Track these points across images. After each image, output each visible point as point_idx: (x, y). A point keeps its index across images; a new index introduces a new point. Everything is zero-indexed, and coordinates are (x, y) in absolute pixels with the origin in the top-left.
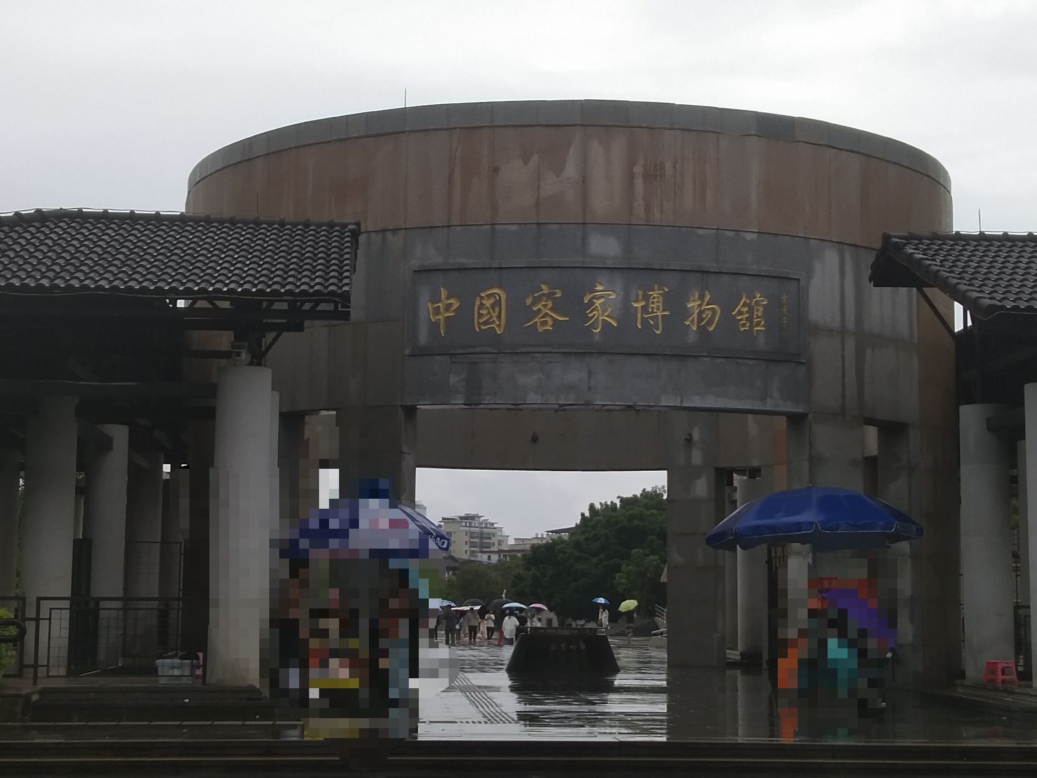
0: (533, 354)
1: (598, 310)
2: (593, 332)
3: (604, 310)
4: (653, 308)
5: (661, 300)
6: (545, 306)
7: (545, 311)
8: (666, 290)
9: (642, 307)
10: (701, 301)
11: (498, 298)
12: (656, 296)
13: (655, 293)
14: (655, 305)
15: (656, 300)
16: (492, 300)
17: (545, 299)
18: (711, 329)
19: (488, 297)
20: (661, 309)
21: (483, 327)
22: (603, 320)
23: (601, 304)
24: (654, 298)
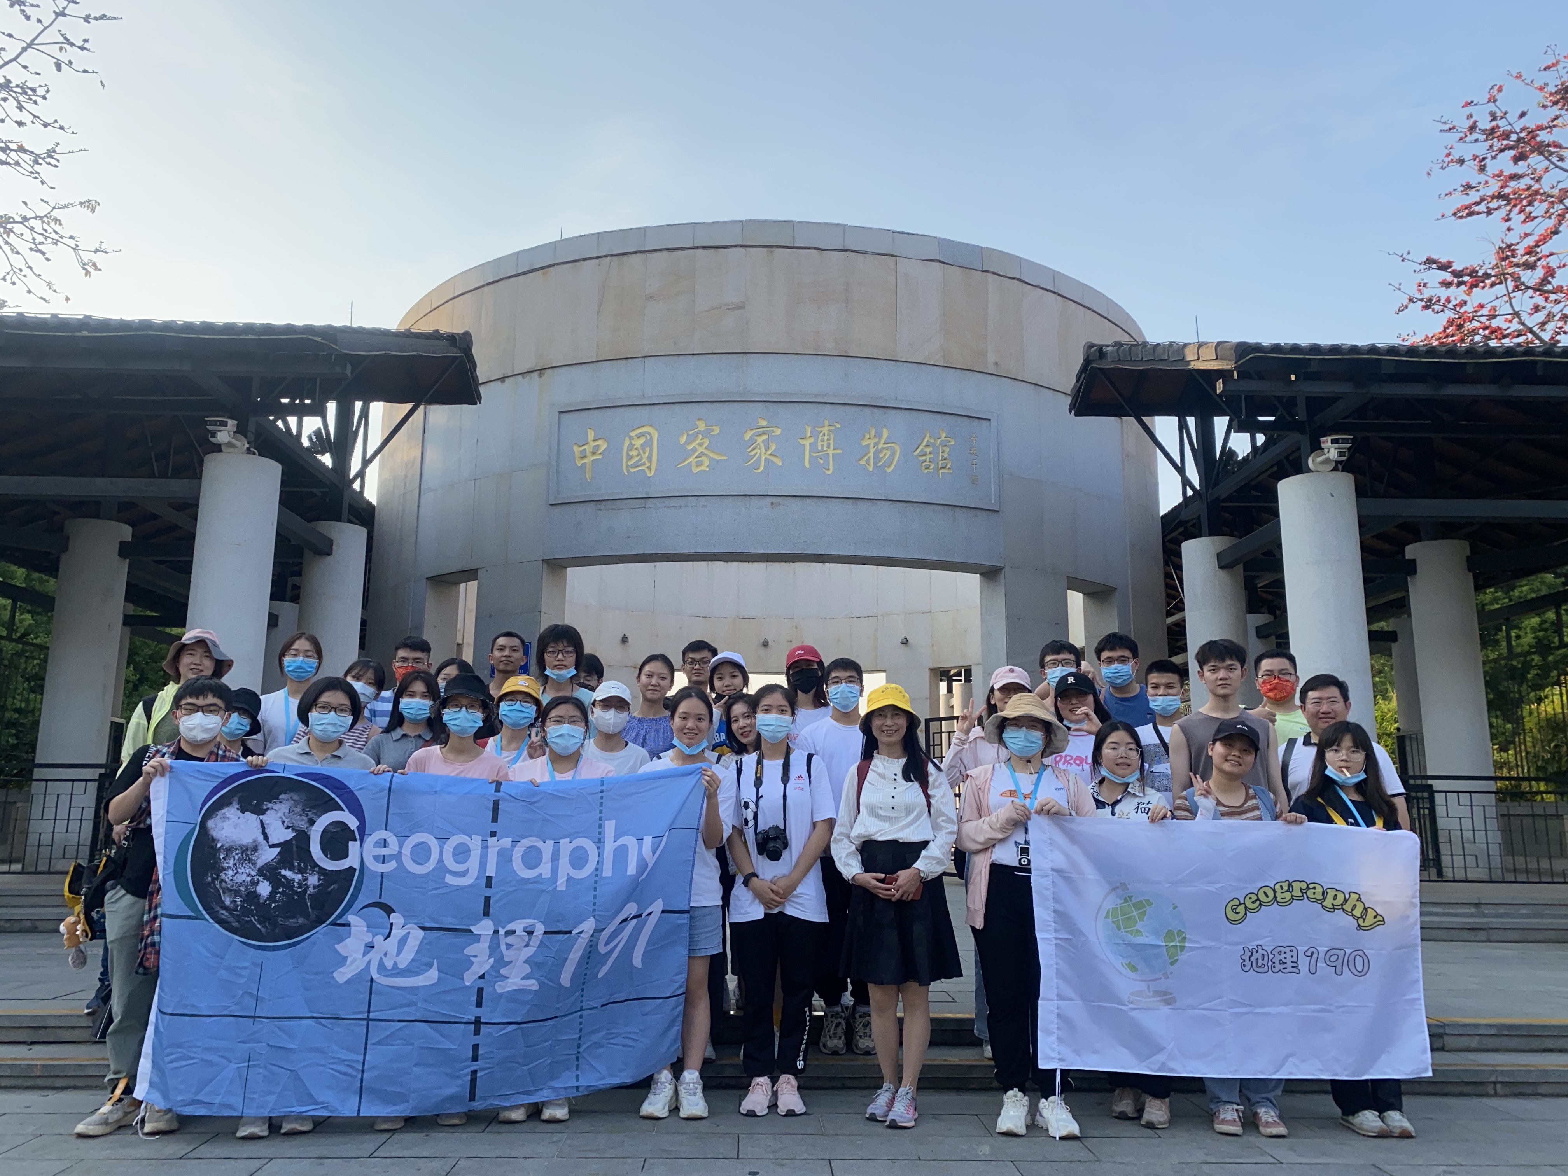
1: (760, 449)
2: (755, 472)
3: (767, 448)
4: (823, 446)
5: (832, 436)
6: (700, 445)
7: (701, 450)
8: (838, 426)
9: (810, 444)
10: (880, 440)
11: (649, 437)
12: (826, 433)
13: (825, 430)
14: (825, 443)
15: (826, 437)
16: (642, 440)
17: (700, 436)
18: (890, 470)
19: (639, 436)
20: (832, 447)
21: (633, 470)
22: (766, 459)
23: (763, 441)
24: (824, 435)
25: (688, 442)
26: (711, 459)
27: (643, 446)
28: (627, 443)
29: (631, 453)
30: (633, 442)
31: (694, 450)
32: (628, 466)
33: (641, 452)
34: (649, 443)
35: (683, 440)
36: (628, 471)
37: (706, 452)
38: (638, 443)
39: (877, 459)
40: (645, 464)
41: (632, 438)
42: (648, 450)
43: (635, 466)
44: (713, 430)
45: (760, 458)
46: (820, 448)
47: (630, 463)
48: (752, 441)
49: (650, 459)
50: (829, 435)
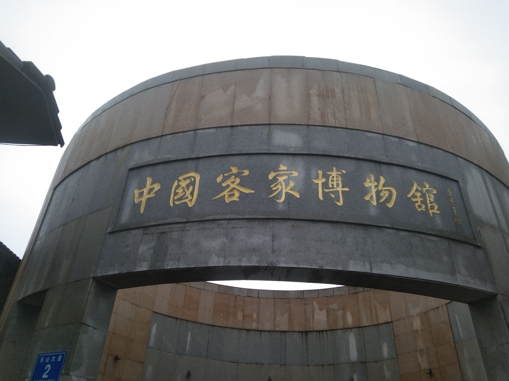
0: (219, 222)
1: (281, 185)
2: (278, 202)
3: (287, 185)
4: (333, 185)
5: (340, 179)
6: (233, 182)
7: (232, 186)
8: (344, 172)
9: (323, 183)
10: (378, 183)
11: (193, 179)
12: (335, 176)
13: (334, 174)
14: (335, 183)
15: (335, 179)
16: (188, 181)
17: (233, 177)
18: (390, 205)
19: (185, 179)
20: (340, 186)
21: (177, 203)
22: (286, 193)
23: (284, 180)
24: (333, 177)
25: (223, 181)
26: (241, 193)
27: (188, 186)
28: (175, 184)
29: (177, 191)
30: (180, 183)
31: (228, 186)
32: (174, 200)
33: (185, 189)
34: (193, 183)
35: (219, 179)
36: (174, 203)
37: (237, 187)
38: (184, 184)
39: (379, 197)
40: (187, 197)
41: (179, 181)
42: (191, 188)
43: (180, 199)
44: (243, 173)
45: (281, 191)
46: (330, 186)
47: (175, 198)
48: (275, 179)
49: (192, 194)
50: (337, 177)
